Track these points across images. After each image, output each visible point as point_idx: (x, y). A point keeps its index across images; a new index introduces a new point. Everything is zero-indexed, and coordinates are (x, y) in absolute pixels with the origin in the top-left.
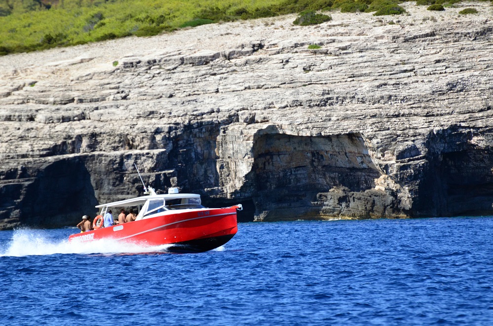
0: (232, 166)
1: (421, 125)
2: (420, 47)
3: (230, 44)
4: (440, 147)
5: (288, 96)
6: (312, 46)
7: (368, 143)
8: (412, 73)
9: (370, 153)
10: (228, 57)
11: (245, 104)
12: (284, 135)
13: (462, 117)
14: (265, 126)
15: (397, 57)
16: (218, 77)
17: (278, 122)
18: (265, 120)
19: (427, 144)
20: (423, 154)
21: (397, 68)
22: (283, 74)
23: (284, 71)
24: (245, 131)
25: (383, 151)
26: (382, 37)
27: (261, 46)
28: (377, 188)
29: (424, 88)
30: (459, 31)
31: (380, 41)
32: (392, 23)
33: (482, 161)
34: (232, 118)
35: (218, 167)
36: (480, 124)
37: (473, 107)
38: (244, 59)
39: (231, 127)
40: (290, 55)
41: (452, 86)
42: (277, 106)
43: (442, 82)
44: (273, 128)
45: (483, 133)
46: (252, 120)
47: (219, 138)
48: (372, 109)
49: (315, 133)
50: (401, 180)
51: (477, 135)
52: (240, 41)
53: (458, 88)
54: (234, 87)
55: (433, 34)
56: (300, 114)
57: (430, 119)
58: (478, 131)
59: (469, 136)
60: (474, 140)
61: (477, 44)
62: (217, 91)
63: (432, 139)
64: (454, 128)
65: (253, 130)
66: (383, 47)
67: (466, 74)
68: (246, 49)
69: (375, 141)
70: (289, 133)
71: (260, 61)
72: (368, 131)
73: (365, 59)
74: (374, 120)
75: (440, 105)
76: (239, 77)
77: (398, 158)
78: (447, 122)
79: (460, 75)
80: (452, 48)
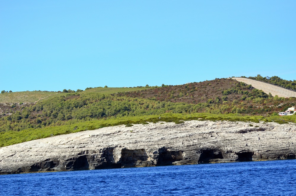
0: (117, 156)
1: (158, 147)
2: (154, 131)
3: (113, 131)
4: (161, 151)
5: (128, 141)
6: (131, 131)
7: (146, 151)
8: (153, 136)
9: (147, 153)
10: (114, 134)
11: (119, 143)
13: (165, 145)
14: (124, 148)
15: (149, 133)
16: (112, 138)
17: (126, 147)
18: (123, 147)
19: (159, 151)
20: (158, 153)
21: (150, 135)
22: (126, 137)
23: (126, 136)
24: (119, 149)
25: (150, 152)
26: (145, 129)
27: (120, 131)
28: (148, 160)
29: (156, 139)
30: (161, 127)
31: (145, 130)
32: (147, 126)
33: (170, 154)
34: (116, 146)
35: (114, 157)
36: (169, 146)
37: (167, 143)
38: (117, 134)
39: (116, 148)
40: (126, 133)
41: (162, 139)
42: (126, 144)
43: (160, 138)
44: (125, 148)
45: (170, 148)
46: (121, 147)
47: (114, 151)
48: (146, 144)
49: (135, 149)
50: (154, 158)
51: (168, 149)
52: (115, 130)
53: (163, 139)
54: (116, 140)
55: (156, 128)
56: (131, 145)
57: (159, 145)
58: (169, 148)
59: (167, 149)
60: (168, 150)
61: (165, 130)
62: (112, 141)
63: (160, 150)
64: (164, 147)
65: (121, 149)
66: (146, 131)
67: (164, 136)
68: (117, 132)
69: (148, 150)
70: (129, 149)
71: (120, 134)
72: (146, 148)
73: (143, 133)
74: (147, 146)
75: (160, 143)
76: (116, 138)
77: (153, 154)
78: (162, 146)
79: (163, 136)
80: (160, 131)
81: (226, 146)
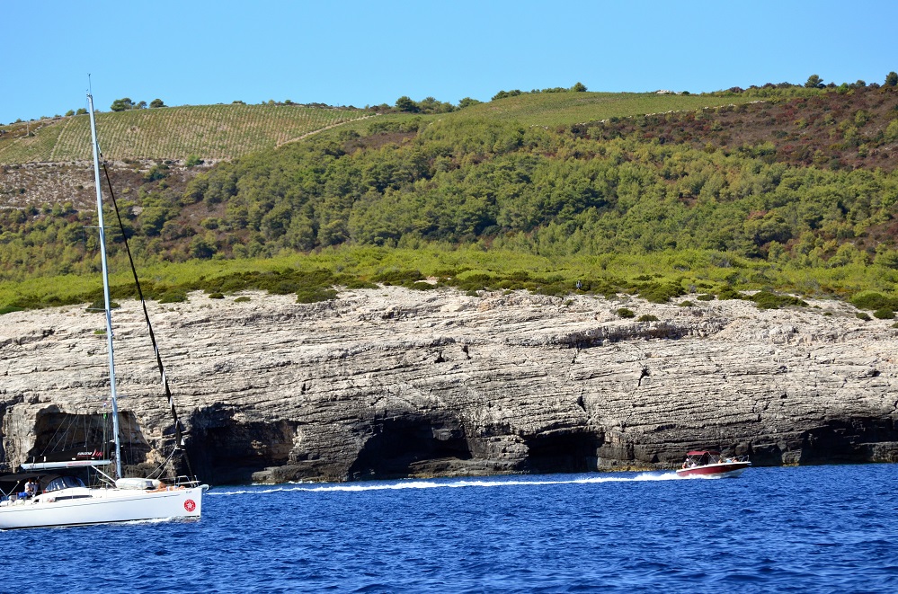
0: (17, 443)
1: (188, 404)
2: (196, 332)
3: (22, 330)
4: (205, 423)
5: (70, 377)
6: (98, 332)
7: (139, 421)
8: (185, 356)
9: (142, 429)
10: (20, 342)
11: (30, 386)
12: (64, 413)
13: (225, 396)
14: (46, 406)
15: (174, 341)
16: (9, 361)
17: (59, 402)
18: (47, 400)
19: (191, 421)
20: (188, 429)
21: (172, 352)
22: (68, 357)
23: (69, 355)
24: (28, 411)
25: (152, 427)
26: (162, 323)
27: (51, 332)
28: (148, 461)
29: (194, 370)
30: (231, 317)
31: (160, 326)
32: (172, 310)
33: (244, 435)
34: (18, 399)
35: (4, 444)
36: (241, 402)
37: (236, 387)
38: (34, 344)
39: (16, 407)
40: (77, 340)
41: (219, 368)
42: (60, 387)
43: (210, 364)
44: (54, 407)
45: (243, 410)
46: (36, 401)
47: (5, 417)
48: (146, 389)
49: (91, 411)
50: (165, 454)
51: (238, 412)
52: (32, 327)
53: (225, 369)
54: (22, 370)
55: (207, 320)
56: (79, 395)
57: (197, 398)
58: (240, 409)
59: (232, 413)
60: (236, 417)
61: (246, 330)
62: (6, 374)
63: (197, 416)
64: (218, 405)
65: (36, 409)
66: (162, 332)
67: (233, 357)
68: (37, 335)
69: (144, 418)
70: (68, 412)
71: (49, 346)
72: (140, 409)
73: (144, 343)
74: (146, 399)
75: (207, 385)
76: (28, 361)
77: (164, 433)
78: (211, 400)
79: (227, 358)
80: (224, 333)
81: (490, 406)
